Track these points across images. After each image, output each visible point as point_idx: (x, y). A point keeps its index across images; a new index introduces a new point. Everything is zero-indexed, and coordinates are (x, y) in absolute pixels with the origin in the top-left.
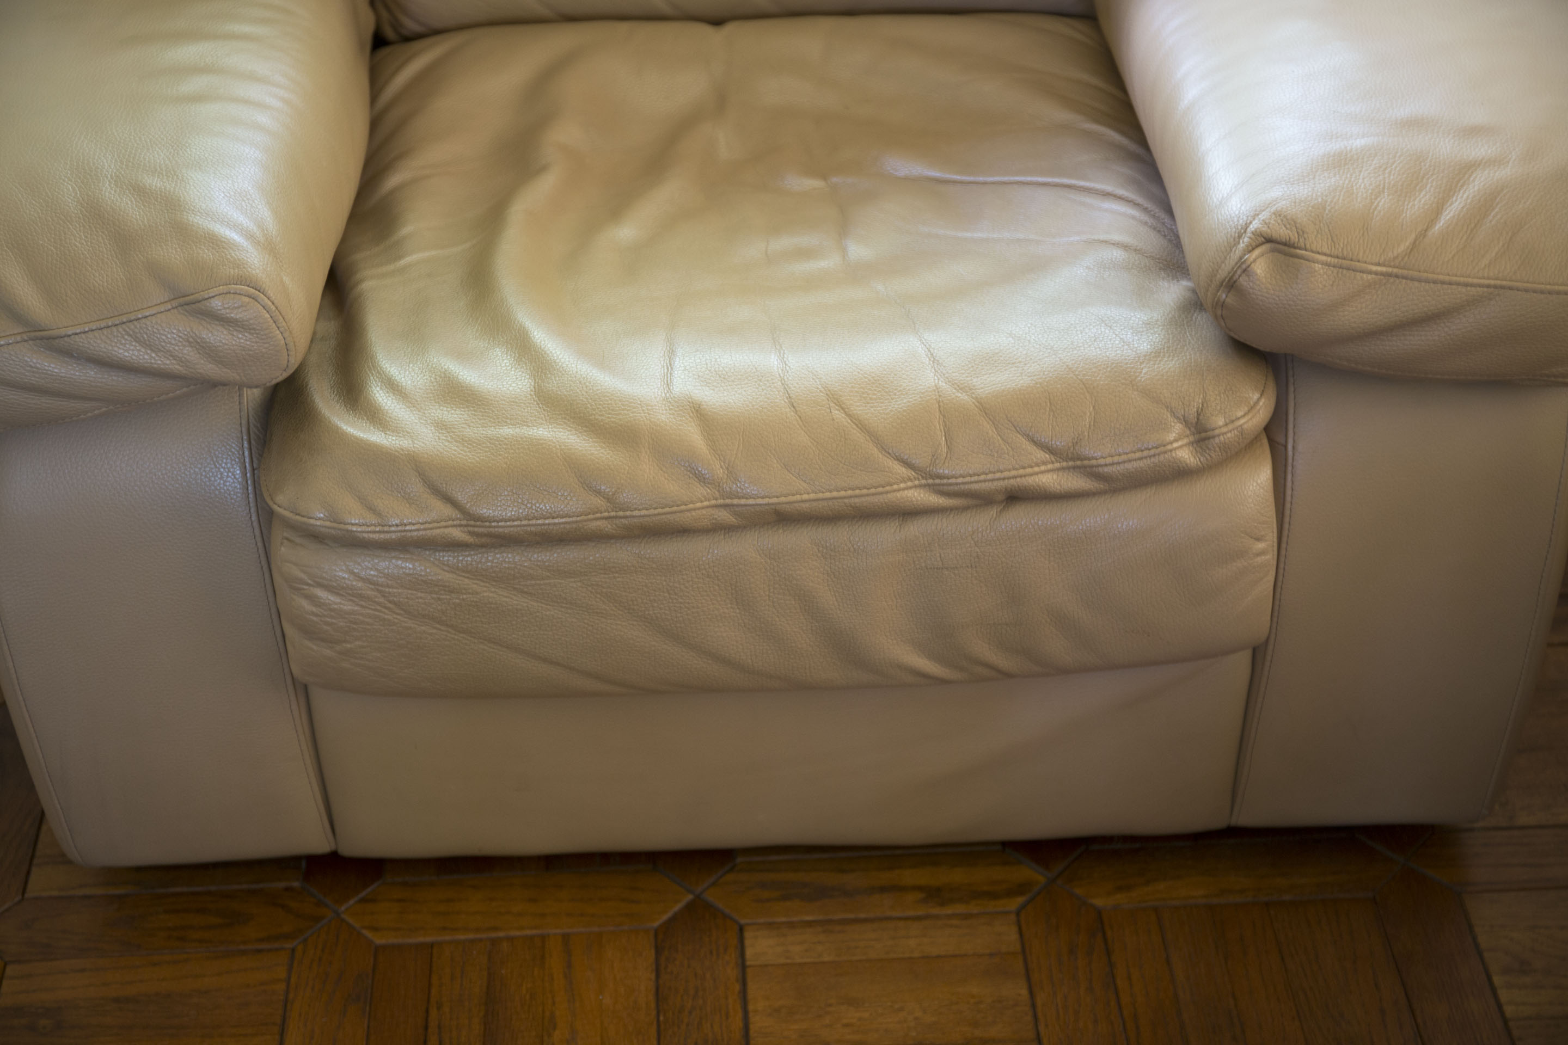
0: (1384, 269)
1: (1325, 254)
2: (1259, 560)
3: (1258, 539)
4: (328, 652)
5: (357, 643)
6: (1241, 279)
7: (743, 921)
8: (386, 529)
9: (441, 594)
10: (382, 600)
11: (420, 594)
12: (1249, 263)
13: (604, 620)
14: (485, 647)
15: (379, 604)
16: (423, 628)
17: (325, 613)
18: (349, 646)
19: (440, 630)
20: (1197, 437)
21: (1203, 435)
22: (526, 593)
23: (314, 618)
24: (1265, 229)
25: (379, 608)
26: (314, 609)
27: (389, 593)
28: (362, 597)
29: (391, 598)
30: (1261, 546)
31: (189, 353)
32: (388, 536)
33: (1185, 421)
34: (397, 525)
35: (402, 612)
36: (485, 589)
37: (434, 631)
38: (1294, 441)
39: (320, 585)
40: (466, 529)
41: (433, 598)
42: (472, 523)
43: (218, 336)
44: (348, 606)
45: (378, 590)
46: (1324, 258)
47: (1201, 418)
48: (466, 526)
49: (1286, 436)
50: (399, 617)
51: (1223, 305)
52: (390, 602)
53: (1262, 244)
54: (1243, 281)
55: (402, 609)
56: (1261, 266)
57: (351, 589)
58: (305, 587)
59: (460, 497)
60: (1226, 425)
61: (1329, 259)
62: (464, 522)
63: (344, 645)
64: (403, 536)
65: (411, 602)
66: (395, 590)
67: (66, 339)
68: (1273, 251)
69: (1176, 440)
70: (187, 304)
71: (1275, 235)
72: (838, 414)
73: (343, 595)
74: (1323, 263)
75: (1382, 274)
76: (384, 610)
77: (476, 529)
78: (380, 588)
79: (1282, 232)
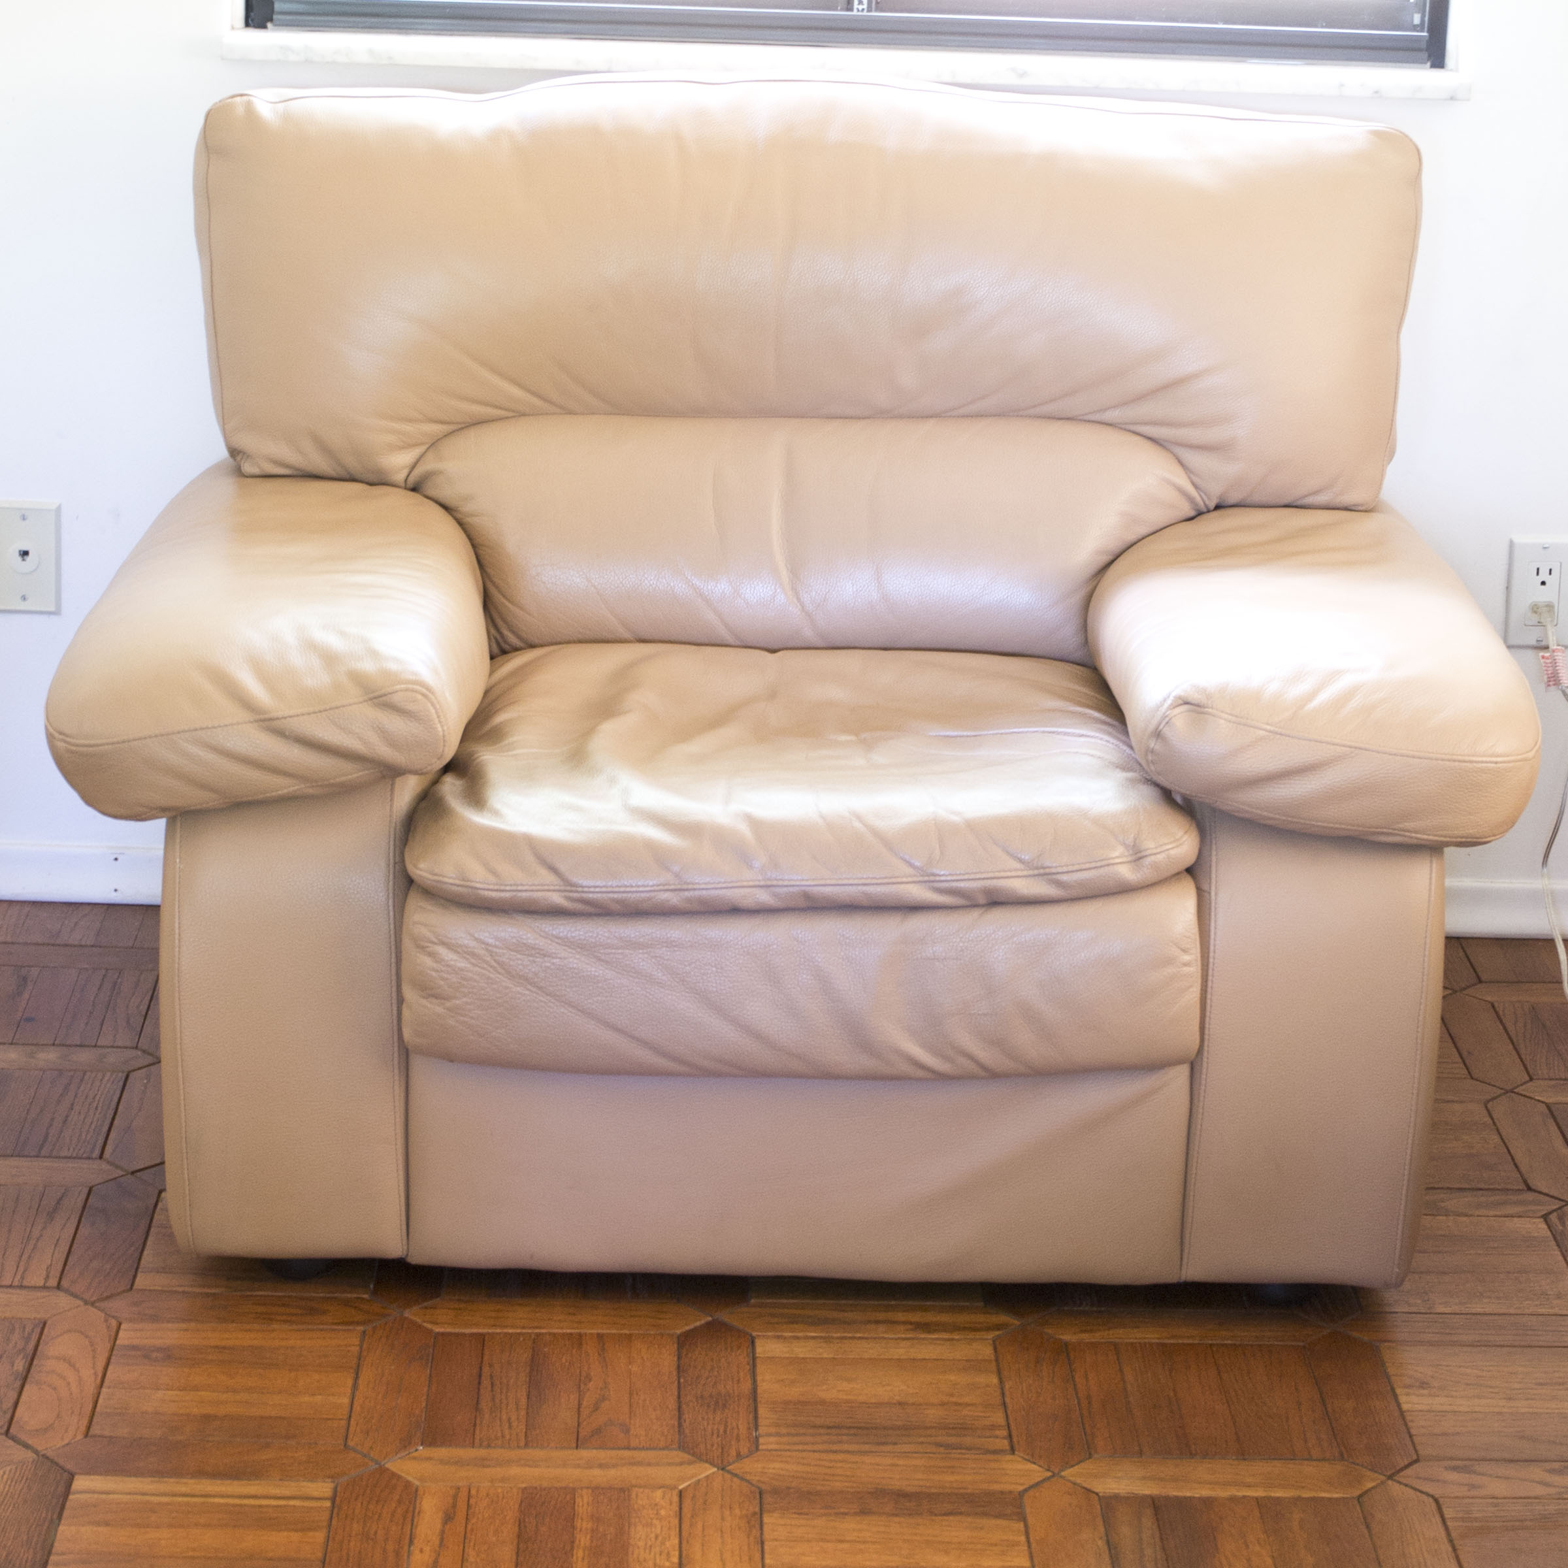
0: (1272, 729)
1: (1227, 713)
2: (1186, 969)
3: (1184, 951)
4: (439, 1010)
5: (465, 999)
6: (1164, 729)
7: (754, 1334)
8: (502, 888)
9: (537, 957)
10: (488, 959)
11: (519, 956)
12: (1170, 717)
13: (662, 990)
14: (566, 1011)
15: (487, 962)
16: (518, 989)
17: (443, 969)
18: (457, 1002)
19: (532, 991)
20: (1134, 858)
21: (1139, 855)
22: (603, 961)
23: (434, 974)
24: (1182, 694)
25: (485, 966)
26: (435, 965)
27: (496, 953)
28: (473, 955)
29: (497, 958)
30: (1186, 958)
31: (373, 738)
32: (503, 895)
33: (1124, 844)
34: (511, 885)
35: (503, 972)
36: (571, 955)
37: (527, 992)
38: (1216, 888)
39: (443, 944)
40: (563, 894)
41: (529, 961)
42: (569, 888)
43: (396, 724)
44: (462, 964)
45: (487, 950)
46: (1226, 716)
47: (1137, 841)
48: (565, 891)
49: (1210, 883)
50: (500, 976)
51: (1152, 751)
52: (495, 961)
53: (1181, 705)
54: (1167, 731)
55: (504, 969)
56: (1180, 720)
57: (466, 947)
58: (429, 945)
59: (562, 868)
60: (1156, 848)
61: (1230, 717)
62: (562, 888)
63: (454, 1001)
64: (515, 896)
65: (511, 963)
66: (501, 951)
67: (283, 720)
68: (1189, 711)
69: (1117, 857)
70: (375, 698)
71: (1190, 700)
72: (857, 824)
73: (458, 953)
74: (1225, 720)
75: (1270, 731)
76: (489, 968)
77: (571, 894)
78: (490, 948)
79: (1195, 697)
